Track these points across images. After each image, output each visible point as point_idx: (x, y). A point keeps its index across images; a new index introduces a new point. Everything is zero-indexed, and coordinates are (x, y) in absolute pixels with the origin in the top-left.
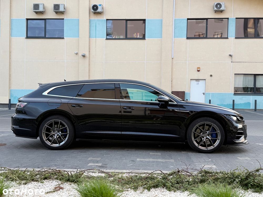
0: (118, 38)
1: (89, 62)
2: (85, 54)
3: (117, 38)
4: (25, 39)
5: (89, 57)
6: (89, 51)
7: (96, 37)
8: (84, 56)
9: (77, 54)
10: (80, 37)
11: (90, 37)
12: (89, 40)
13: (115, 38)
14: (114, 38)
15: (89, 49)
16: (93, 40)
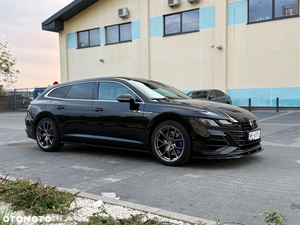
0: (263, 19)
1: (227, 54)
2: (221, 46)
3: (261, 20)
4: (162, 38)
5: (227, 49)
6: (227, 42)
7: (234, 23)
8: (220, 48)
9: (213, 47)
10: (215, 26)
11: (227, 24)
12: (227, 28)
13: (259, 20)
14: (257, 21)
15: (227, 39)
16: (231, 27)
